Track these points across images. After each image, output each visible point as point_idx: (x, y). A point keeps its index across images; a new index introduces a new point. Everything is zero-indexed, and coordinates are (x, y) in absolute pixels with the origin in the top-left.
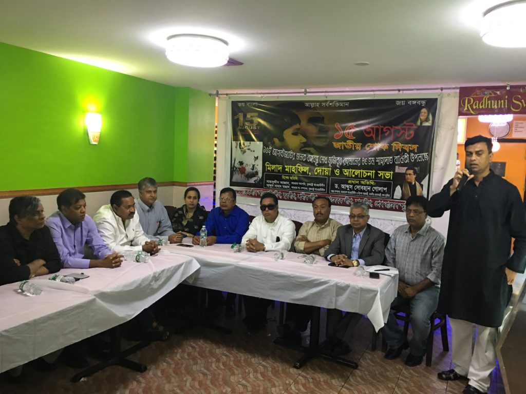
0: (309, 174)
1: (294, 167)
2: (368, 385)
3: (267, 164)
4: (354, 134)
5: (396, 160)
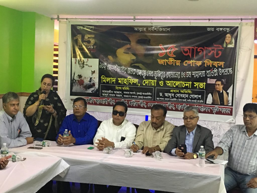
0: (138, 85)
1: (125, 80)
3: (103, 77)
4: (174, 53)
5: (207, 73)
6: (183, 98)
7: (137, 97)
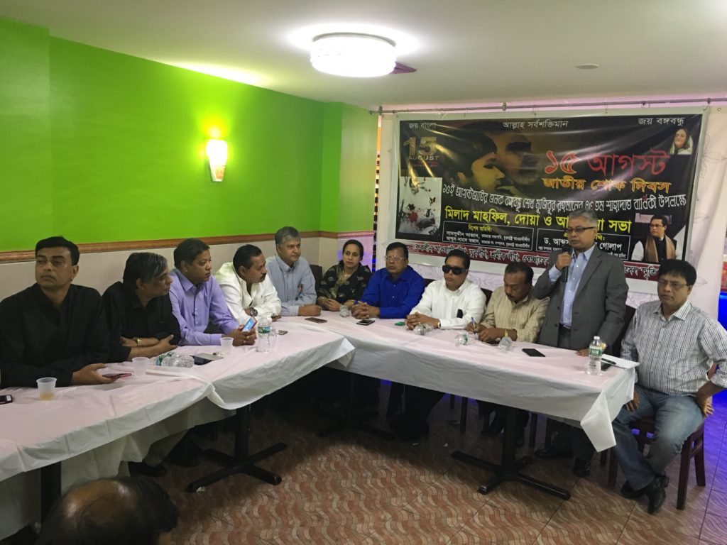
0: (507, 224)
1: (485, 213)
2: (584, 524)
3: (448, 208)
4: (574, 167)
5: (636, 204)
7: (503, 244)
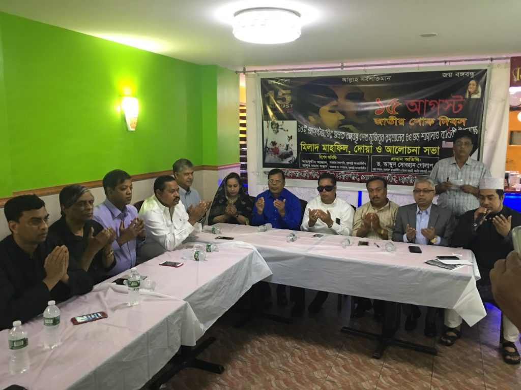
0: (348, 153)
1: (332, 146)
3: (303, 143)
4: (397, 109)
5: (442, 135)
6: (409, 168)
7: (346, 167)
